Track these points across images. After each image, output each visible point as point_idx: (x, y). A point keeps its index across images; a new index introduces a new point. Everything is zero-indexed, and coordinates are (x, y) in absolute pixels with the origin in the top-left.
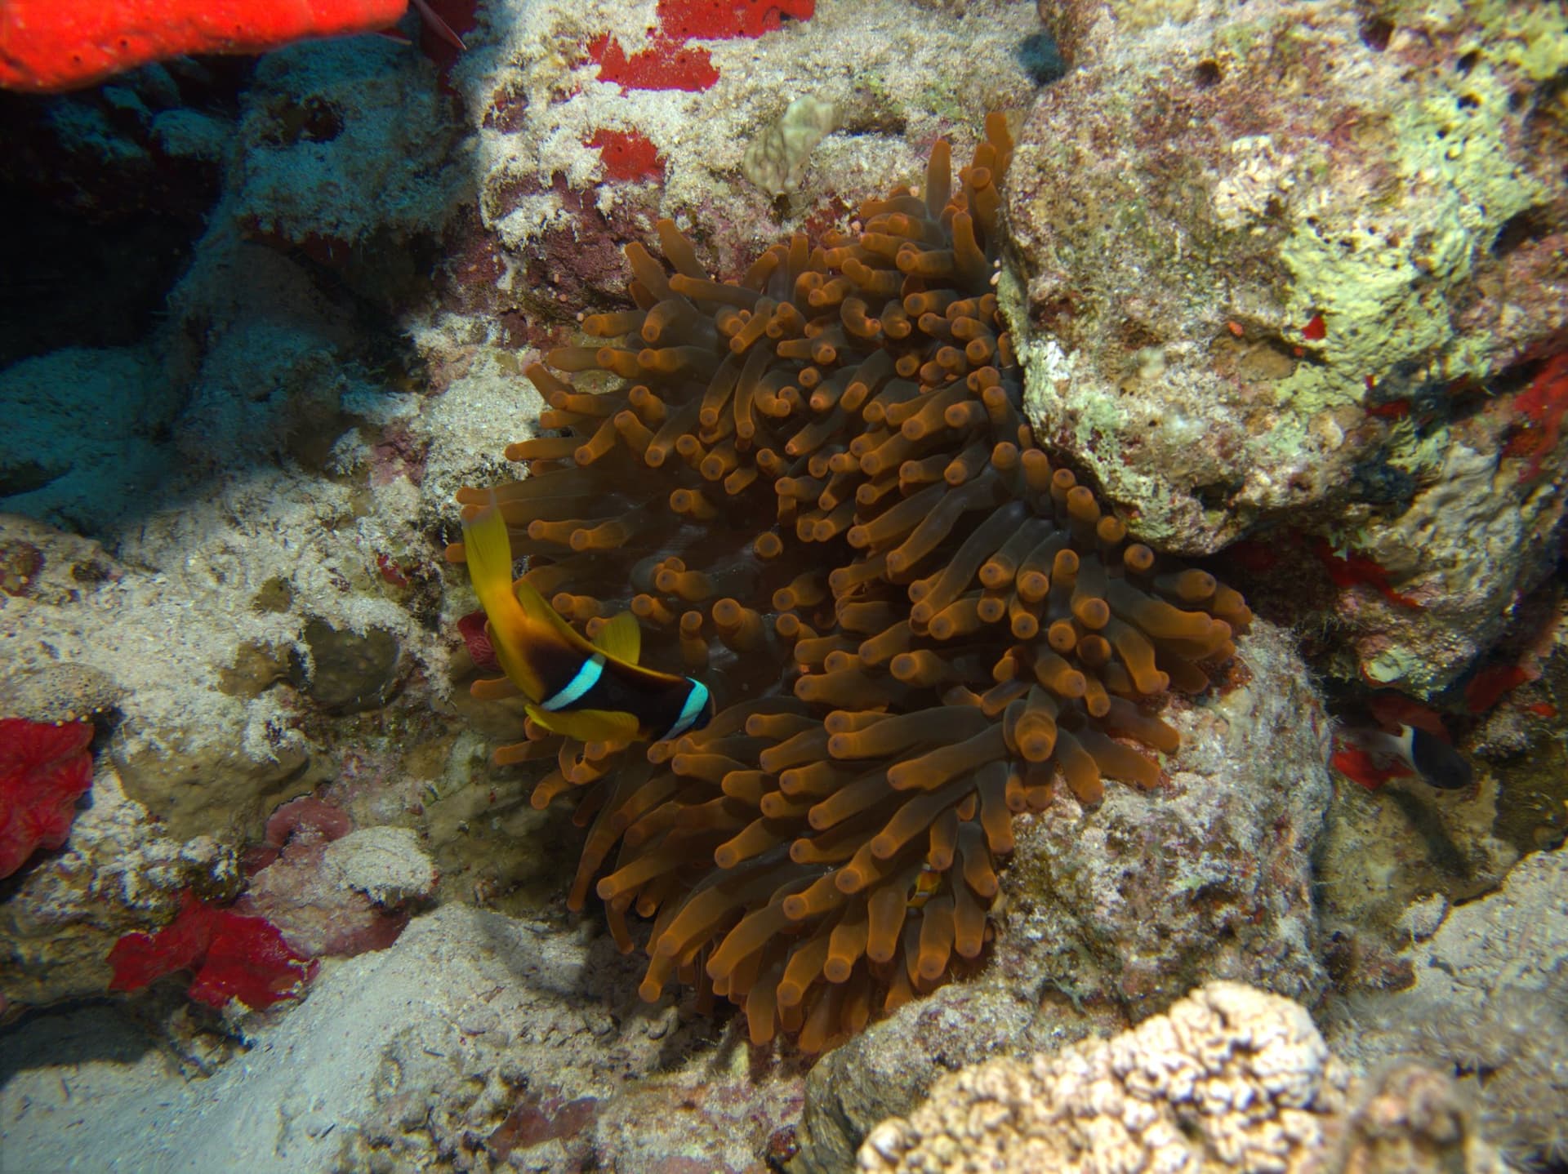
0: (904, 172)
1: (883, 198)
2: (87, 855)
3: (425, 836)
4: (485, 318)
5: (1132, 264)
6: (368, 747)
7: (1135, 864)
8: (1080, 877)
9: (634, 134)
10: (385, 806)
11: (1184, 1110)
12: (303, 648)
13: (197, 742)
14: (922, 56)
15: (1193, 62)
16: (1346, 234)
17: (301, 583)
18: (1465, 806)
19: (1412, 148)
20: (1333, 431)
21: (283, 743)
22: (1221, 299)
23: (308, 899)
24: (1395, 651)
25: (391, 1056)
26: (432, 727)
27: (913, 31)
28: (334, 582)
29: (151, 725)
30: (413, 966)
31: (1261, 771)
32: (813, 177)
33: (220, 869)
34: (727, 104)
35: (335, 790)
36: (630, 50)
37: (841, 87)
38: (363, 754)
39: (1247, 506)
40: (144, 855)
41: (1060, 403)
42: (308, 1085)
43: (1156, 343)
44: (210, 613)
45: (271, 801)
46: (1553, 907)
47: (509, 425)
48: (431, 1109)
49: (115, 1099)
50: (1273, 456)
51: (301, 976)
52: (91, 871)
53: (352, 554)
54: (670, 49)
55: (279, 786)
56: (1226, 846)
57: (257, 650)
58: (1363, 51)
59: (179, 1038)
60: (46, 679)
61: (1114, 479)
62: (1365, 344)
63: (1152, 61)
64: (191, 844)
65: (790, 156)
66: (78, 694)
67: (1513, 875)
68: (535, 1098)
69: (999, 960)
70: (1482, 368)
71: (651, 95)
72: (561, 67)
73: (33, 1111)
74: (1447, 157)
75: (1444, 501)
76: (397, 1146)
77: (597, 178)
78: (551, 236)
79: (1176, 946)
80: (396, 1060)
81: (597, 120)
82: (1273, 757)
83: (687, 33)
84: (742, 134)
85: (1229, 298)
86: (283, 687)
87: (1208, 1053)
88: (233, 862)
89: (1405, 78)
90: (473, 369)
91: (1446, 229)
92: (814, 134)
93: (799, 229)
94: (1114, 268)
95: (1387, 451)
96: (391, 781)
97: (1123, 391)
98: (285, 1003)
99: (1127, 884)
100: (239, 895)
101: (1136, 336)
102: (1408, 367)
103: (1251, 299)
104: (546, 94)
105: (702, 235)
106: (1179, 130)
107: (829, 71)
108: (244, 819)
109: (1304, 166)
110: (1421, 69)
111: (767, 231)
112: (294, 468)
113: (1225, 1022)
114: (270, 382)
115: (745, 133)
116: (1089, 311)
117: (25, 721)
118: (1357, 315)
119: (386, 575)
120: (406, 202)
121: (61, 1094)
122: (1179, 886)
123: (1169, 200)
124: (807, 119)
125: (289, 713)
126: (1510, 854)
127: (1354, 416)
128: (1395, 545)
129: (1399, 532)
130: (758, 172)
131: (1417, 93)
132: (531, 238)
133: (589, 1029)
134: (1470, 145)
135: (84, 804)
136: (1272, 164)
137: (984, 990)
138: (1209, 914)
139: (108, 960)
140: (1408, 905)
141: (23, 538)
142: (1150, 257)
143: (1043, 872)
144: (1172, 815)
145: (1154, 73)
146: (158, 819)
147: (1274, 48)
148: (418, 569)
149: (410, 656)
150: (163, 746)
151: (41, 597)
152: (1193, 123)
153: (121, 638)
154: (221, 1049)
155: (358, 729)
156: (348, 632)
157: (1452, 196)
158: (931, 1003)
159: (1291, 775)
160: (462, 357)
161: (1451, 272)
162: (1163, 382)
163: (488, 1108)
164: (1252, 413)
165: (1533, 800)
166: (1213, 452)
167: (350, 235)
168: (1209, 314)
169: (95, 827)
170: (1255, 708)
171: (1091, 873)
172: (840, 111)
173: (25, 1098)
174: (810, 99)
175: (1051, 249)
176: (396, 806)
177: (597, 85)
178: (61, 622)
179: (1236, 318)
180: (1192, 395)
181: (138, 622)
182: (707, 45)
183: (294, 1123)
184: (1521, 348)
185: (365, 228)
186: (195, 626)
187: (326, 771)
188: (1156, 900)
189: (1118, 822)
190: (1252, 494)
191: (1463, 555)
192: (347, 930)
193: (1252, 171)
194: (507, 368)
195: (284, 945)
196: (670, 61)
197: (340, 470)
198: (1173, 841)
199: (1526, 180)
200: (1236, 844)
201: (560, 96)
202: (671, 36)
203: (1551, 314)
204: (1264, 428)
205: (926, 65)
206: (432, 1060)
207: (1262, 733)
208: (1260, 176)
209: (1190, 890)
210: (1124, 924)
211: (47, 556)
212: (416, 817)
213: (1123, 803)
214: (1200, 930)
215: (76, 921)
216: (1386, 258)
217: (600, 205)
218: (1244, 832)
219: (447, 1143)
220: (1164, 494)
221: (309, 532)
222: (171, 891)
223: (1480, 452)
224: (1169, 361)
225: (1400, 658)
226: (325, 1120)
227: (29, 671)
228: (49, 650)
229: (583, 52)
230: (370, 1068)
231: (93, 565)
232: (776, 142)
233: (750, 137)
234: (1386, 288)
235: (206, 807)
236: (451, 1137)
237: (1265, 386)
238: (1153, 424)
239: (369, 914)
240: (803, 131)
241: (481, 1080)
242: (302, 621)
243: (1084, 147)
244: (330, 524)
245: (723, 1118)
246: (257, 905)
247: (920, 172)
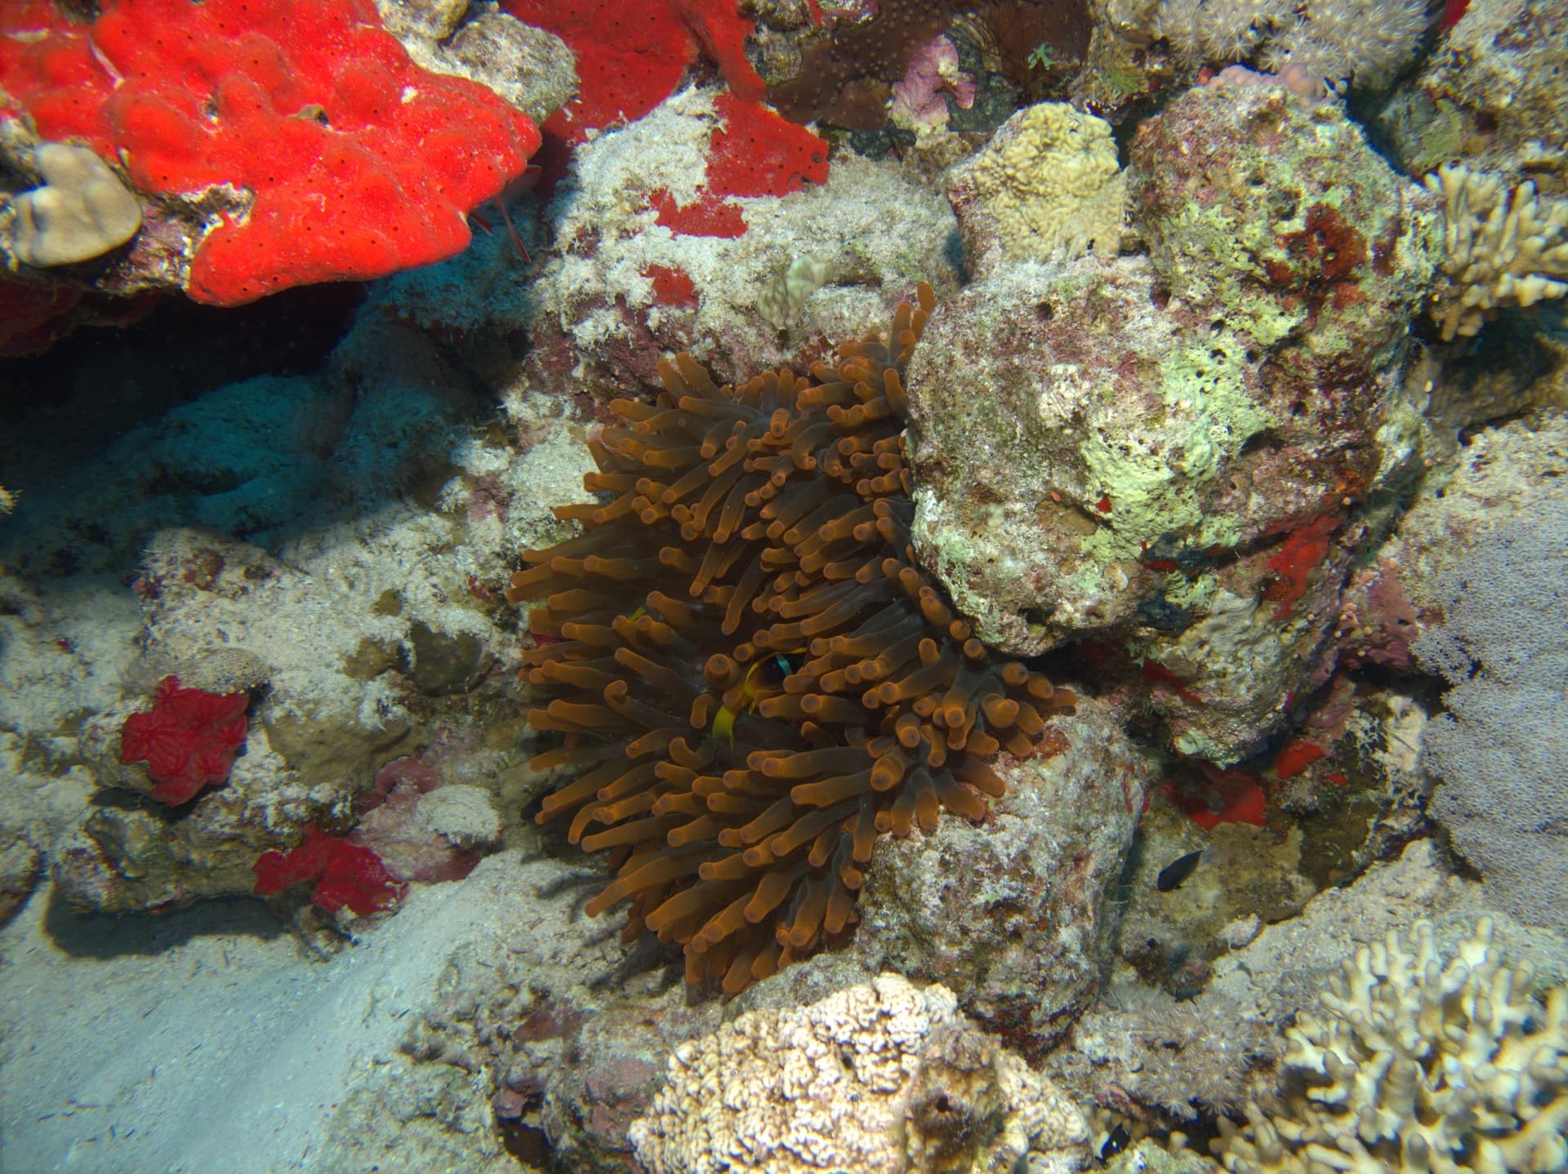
0: (877, 320)
1: (859, 339)
2: (241, 791)
3: (498, 795)
4: (562, 398)
5: (984, 442)
6: (457, 722)
7: (952, 880)
8: (914, 885)
9: (678, 270)
10: (466, 769)
11: (845, 1049)
12: (408, 644)
13: (324, 713)
14: (900, 228)
15: (1034, 301)
16: (1123, 442)
17: (409, 595)
18: (1275, 848)
19: (1173, 384)
20: (1122, 578)
21: (390, 716)
22: (1045, 475)
23: (404, 836)
24: (1193, 732)
25: (453, 962)
26: (507, 710)
27: (898, 206)
28: (435, 595)
29: (292, 697)
30: (478, 895)
31: (1066, 817)
32: (806, 320)
33: (337, 810)
34: (748, 254)
35: (430, 754)
36: (681, 202)
37: (833, 249)
38: (453, 726)
39: (1057, 626)
40: (281, 794)
41: (929, 537)
42: (392, 978)
43: (999, 501)
44: (341, 613)
45: (381, 758)
46: (1326, 932)
47: (573, 485)
48: (477, 1007)
49: (260, 970)
50: (1077, 591)
51: (395, 895)
52: (244, 803)
53: (449, 574)
54: (712, 203)
55: (386, 748)
56: (1024, 872)
57: (375, 644)
58: (1151, 308)
59: (305, 931)
60: (217, 660)
61: (963, 599)
62: (1137, 520)
63: (1010, 295)
64: (317, 788)
65: (791, 301)
66: (238, 673)
67: (1312, 905)
68: (552, 1006)
69: (857, 939)
70: (1233, 540)
71: (694, 239)
72: (628, 214)
73: (203, 972)
74: (1202, 390)
75: (1215, 629)
76: (450, 1031)
77: (649, 302)
78: (612, 343)
79: (972, 942)
80: (456, 966)
81: (650, 258)
82: (1079, 808)
83: (726, 190)
84: (757, 279)
85: (1050, 475)
86: (393, 672)
87: (862, 1016)
88: (348, 804)
89: (1174, 333)
90: (551, 437)
91: (1195, 445)
92: (809, 286)
93: (795, 357)
94: (971, 444)
95: (1162, 592)
96: (473, 749)
97: (975, 533)
98: (383, 914)
99: (946, 894)
100: (352, 828)
101: (986, 495)
102: (1170, 538)
103: (1066, 477)
104: (615, 232)
105: (724, 354)
106: (1022, 349)
107: (826, 236)
108: (358, 772)
109: (1096, 392)
110: (1186, 327)
111: (772, 356)
112: (412, 503)
113: (878, 999)
114: (399, 433)
115: (760, 278)
116: (954, 472)
117: (201, 691)
118: (1131, 499)
119: (474, 592)
120: (507, 305)
121: (222, 961)
122: (981, 899)
123: (1014, 398)
124: (805, 274)
125: (397, 692)
126: (1310, 888)
127: (1135, 569)
128: (1178, 658)
129: (1180, 650)
130: (767, 310)
131: (1181, 344)
132: (596, 342)
133: (604, 958)
134: (1221, 384)
135: (241, 752)
136: (1076, 386)
137: (843, 960)
138: (1002, 921)
139: (254, 869)
140: (1230, 920)
141: (210, 547)
142: (998, 439)
143: (891, 879)
144: (987, 846)
145: (1008, 305)
146: (293, 768)
147: (1088, 300)
148: (500, 588)
149: (490, 656)
150: (299, 713)
151: (220, 592)
152: (1032, 345)
153: (274, 628)
154: (336, 943)
155: (450, 708)
156: (443, 635)
157: (1204, 419)
158: (806, 966)
159: (1093, 822)
160: (542, 427)
161: (1201, 473)
162: (1001, 531)
163: (518, 1010)
164: (1066, 559)
165: (1327, 848)
166: (1032, 586)
167: (465, 326)
168: (1036, 485)
169: (248, 770)
170: (1068, 770)
171: (923, 883)
172: (833, 267)
173: (198, 962)
174: (809, 258)
175: (930, 424)
176: (475, 770)
177: (654, 229)
178: (233, 613)
179: (1055, 490)
180: (1020, 543)
181: (288, 616)
182: (741, 201)
183: (380, 1005)
184: (1262, 528)
185: (476, 321)
186: (330, 621)
187: (423, 739)
188: (962, 907)
189: (948, 848)
190: (1060, 617)
191: (1231, 669)
192: (431, 863)
193: (1062, 390)
194: (576, 436)
195: (383, 870)
196: (711, 213)
197: (445, 508)
198: (982, 866)
199: (1261, 411)
200: (1033, 871)
201: (625, 234)
202: (715, 192)
203: (1287, 503)
204: (1072, 570)
205: (902, 237)
206: (482, 970)
207: (1072, 788)
208: (1068, 395)
209: (987, 903)
210: (940, 923)
211: (227, 560)
212: (491, 780)
213: (957, 835)
214: (993, 931)
215: (232, 839)
216: (1151, 462)
217: (650, 323)
218: (1041, 863)
219: (485, 1032)
220: (996, 613)
221: (420, 554)
222: (299, 823)
223: (1240, 596)
224: (1008, 515)
225: (1197, 738)
226: (403, 1006)
227: (207, 650)
228: (223, 635)
229: (645, 202)
230: (437, 971)
231: (260, 568)
232: (781, 289)
233: (763, 282)
234: (1151, 483)
235: (330, 761)
236: (489, 1028)
237: (1075, 540)
238: (991, 561)
239: (448, 852)
240: (801, 283)
241: (515, 988)
242: (408, 624)
243: (958, 354)
244: (435, 550)
245: (671, 1034)
246: (365, 837)
247: (889, 322)
